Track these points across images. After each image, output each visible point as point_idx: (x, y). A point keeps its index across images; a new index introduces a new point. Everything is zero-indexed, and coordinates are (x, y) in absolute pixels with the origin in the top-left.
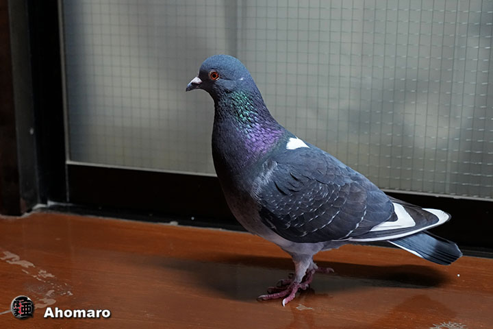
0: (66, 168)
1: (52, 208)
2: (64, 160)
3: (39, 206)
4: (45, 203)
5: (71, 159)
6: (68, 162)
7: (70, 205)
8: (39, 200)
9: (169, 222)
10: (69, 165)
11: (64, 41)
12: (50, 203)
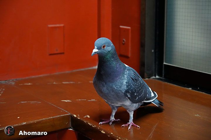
0: (163, 65)
1: (158, 79)
2: (163, 62)
3: (154, 77)
4: (155, 76)
5: (166, 62)
6: (165, 63)
7: (164, 78)
8: (154, 75)
9: (189, 88)
10: (165, 65)
11: (166, 21)
12: (157, 77)
